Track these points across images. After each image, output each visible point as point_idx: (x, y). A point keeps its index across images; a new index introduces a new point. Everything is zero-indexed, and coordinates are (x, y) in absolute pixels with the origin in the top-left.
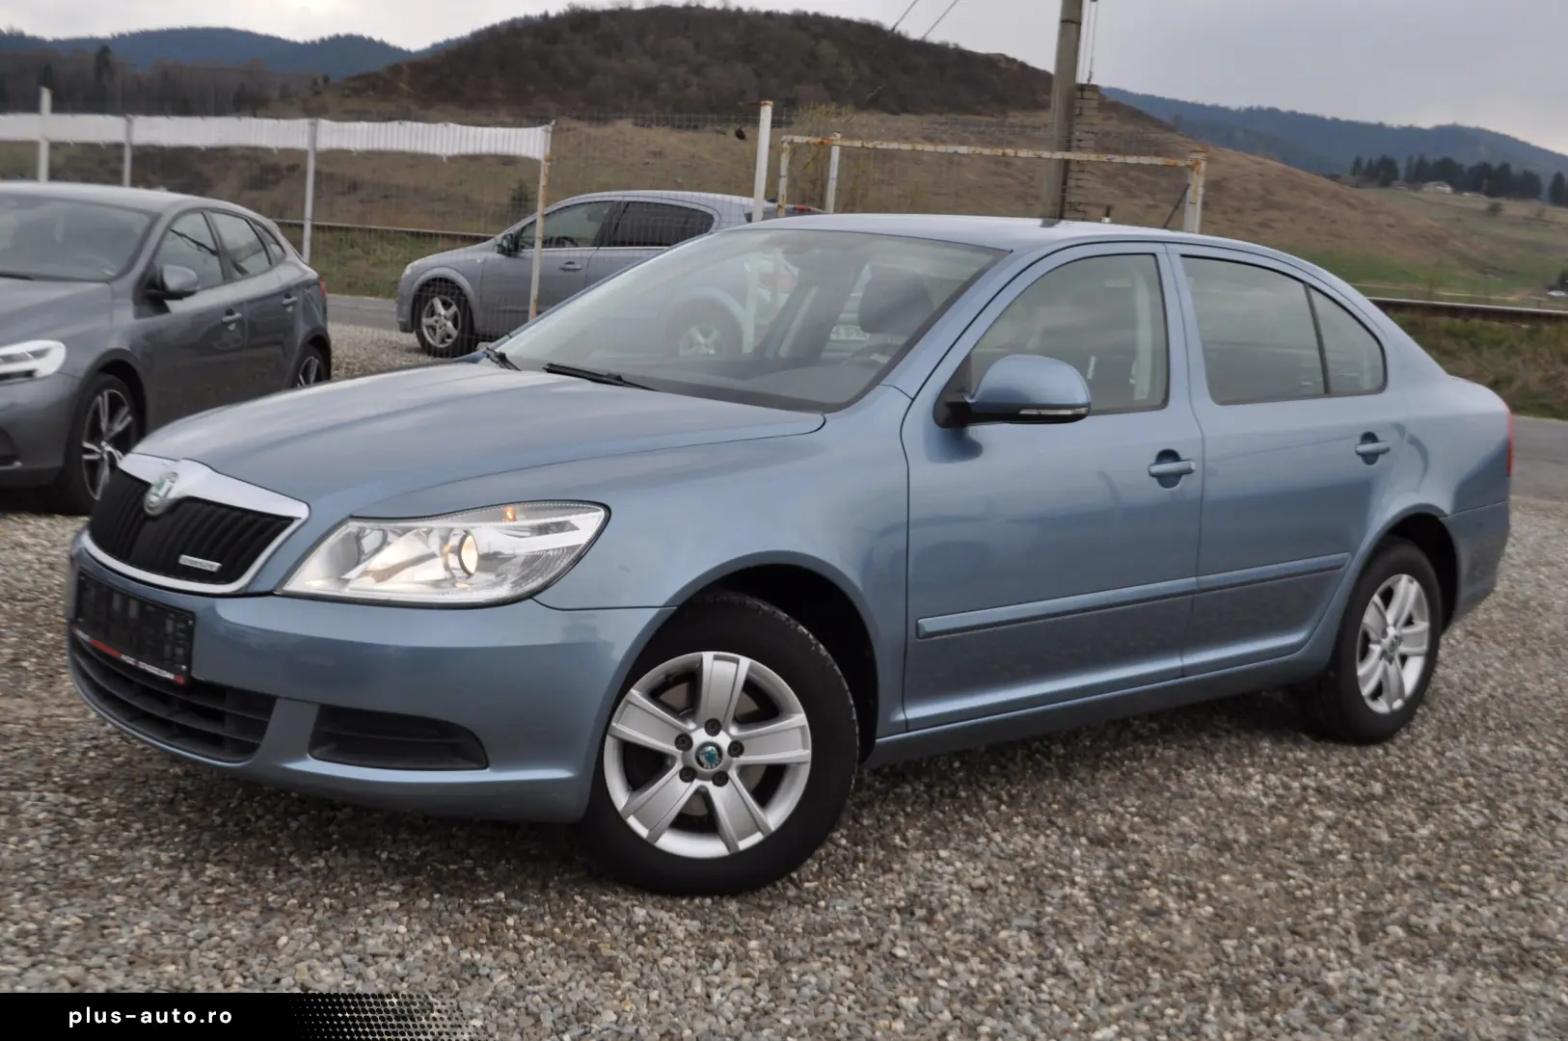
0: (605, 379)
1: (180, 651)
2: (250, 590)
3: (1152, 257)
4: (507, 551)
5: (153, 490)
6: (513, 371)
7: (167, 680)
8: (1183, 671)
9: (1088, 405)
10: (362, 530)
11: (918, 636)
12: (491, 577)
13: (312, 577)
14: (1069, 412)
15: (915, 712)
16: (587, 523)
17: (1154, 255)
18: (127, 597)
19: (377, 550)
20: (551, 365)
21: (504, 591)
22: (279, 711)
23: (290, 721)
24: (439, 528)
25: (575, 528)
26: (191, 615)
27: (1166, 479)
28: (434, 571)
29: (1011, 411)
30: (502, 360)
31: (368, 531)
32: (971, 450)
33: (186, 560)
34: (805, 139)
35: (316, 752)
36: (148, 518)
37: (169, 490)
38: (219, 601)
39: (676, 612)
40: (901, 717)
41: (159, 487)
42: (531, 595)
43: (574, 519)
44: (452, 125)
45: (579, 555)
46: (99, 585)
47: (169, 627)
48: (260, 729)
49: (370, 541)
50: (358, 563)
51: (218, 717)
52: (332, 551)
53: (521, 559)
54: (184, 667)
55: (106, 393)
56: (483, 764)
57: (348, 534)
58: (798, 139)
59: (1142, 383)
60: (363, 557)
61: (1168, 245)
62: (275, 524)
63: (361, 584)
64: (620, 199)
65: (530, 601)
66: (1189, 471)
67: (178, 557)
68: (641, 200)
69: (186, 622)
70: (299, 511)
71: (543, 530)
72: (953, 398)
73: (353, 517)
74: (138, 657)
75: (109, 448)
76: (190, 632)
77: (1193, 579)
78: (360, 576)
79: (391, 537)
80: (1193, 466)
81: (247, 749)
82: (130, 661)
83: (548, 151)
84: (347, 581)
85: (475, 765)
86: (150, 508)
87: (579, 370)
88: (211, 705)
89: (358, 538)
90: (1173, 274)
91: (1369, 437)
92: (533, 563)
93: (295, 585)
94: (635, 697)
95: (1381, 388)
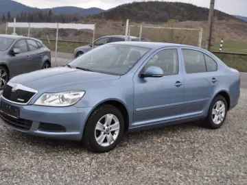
0: (85, 70)
1: (17, 114)
2: (29, 104)
4: (69, 98)
5: (13, 88)
6: (71, 69)
7: (15, 118)
8: (181, 117)
10: (46, 95)
11: (135, 112)
12: (67, 102)
13: (39, 102)
14: (160, 75)
15: (135, 124)
16: (82, 94)
17: (176, 49)
18: (9, 105)
19: (49, 98)
20: (77, 67)
21: (69, 104)
22: (33, 123)
23: (35, 125)
24: (59, 95)
25: (80, 94)
27: (177, 86)
28: (58, 101)
29: (151, 75)
30: (69, 66)
32: (145, 81)
34: (133, 26)
36: (12, 93)
37: (15, 88)
38: (24, 106)
40: (133, 125)
42: (73, 105)
45: (81, 99)
47: (16, 110)
48: (30, 126)
49: (47, 97)
50: (46, 100)
51: (24, 124)
52: (42, 98)
53: (71, 99)
54: (18, 116)
55: (1, 70)
56: (65, 132)
57: (44, 95)
59: (175, 71)
61: (179, 47)
62: (33, 94)
63: (46, 103)
67: (17, 99)
69: (19, 109)
70: (37, 92)
72: (142, 73)
73: (45, 93)
75: (2, 79)
76: (19, 111)
77: (182, 102)
79: (51, 96)
80: (182, 84)
81: (28, 129)
82: (10, 115)
84: (44, 103)
87: (81, 68)
90: (180, 52)
91: (214, 79)
92: (73, 100)
93: (36, 103)
94: (99, 122)
95: (216, 70)
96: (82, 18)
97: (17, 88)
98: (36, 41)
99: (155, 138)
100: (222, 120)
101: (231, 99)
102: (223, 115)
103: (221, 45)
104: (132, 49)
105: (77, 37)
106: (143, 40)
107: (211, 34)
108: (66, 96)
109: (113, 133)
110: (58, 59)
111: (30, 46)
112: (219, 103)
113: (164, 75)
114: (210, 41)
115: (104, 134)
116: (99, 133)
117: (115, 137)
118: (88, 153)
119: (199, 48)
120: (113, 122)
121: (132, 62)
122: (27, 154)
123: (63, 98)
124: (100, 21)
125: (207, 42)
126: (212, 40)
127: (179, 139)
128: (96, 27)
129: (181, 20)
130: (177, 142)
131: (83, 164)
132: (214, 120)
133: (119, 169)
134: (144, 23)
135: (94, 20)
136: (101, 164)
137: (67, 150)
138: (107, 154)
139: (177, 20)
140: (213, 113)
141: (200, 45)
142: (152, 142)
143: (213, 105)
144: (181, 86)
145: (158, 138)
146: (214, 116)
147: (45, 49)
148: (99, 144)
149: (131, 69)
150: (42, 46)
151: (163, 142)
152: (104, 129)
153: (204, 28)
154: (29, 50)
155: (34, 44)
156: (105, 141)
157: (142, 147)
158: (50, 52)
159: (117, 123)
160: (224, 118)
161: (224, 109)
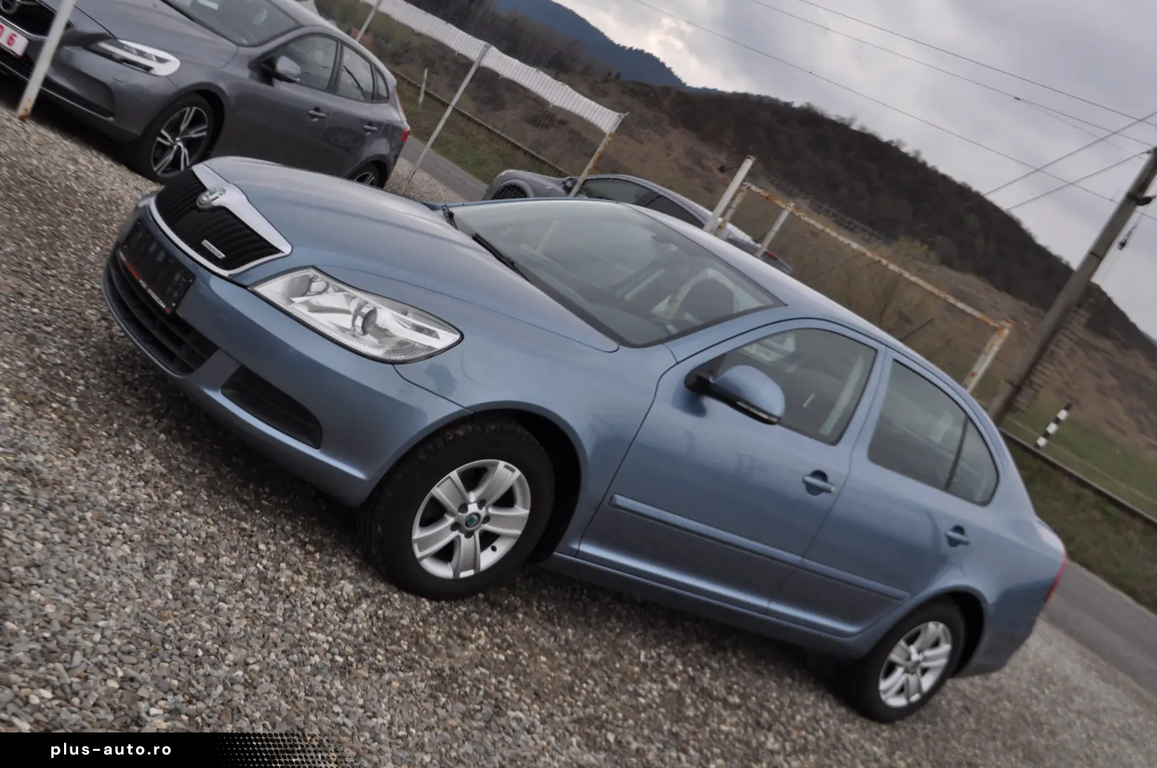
0: (503, 259)
1: (176, 294)
2: (235, 279)
3: (873, 351)
4: (392, 330)
5: (207, 193)
6: (452, 228)
7: (160, 307)
8: (767, 611)
9: (779, 418)
10: (315, 277)
11: (609, 503)
12: (376, 341)
13: (273, 289)
14: (765, 416)
15: (586, 548)
16: (447, 338)
17: (876, 351)
18: (161, 247)
19: (319, 293)
20: (477, 235)
21: (378, 353)
22: (216, 357)
23: (220, 365)
24: (361, 299)
25: (437, 337)
26: (193, 276)
27: (812, 489)
28: (346, 321)
29: (733, 399)
30: (450, 217)
31: (319, 280)
32: (699, 411)
33: (206, 243)
34: (758, 190)
35: (225, 391)
36: (196, 208)
37: (216, 198)
38: (214, 276)
39: (472, 415)
40: (576, 546)
41: (212, 194)
42: (393, 363)
43: (440, 332)
44: (567, 86)
45: (432, 354)
46: (148, 232)
47: (177, 277)
48: (200, 362)
49: (315, 286)
50: (304, 295)
51: (178, 342)
52: (292, 281)
53: (398, 340)
54: (174, 305)
55: (194, 108)
56: (317, 447)
57: (307, 276)
58: (754, 188)
59: (828, 427)
60: (308, 293)
61: (889, 349)
62: (268, 249)
63: (298, 308)
64: (656, 190)
65: (391, 366)
66: (829, 491)
67: (203, 240)
68: (670, 198)
69: (189, 279)
70: (286, 249)
71: (419, 329)
72: (703, 375)
73: (314, 267)
74: (150, 285)
75: (180, 144)
76: (188, 286)
77: (799, 558)
78: (301, 303)
79: (330, 290)
80: (833, 489)
81: (186, 369)
82: (144, 285)
83: (614, 130)
84: (292, 302)
85: (310, 443)
86: (201, 204)
87: (492, 247)
88: (177, 333)
89: (311, 281)
90: (883, 369)
91: (959, 529)
92: (404, 345)
93: (261, 289)
94: (454, 474)
95: (985, 503)
96: (586, 72)
97: (220, 201)
98: (375, 70)
99: (631, 641)
100: (915, 698)
101: (986, 641)
102: (927, 682)
103: (1052, 428)
104: (711, 273)
105: (533, 133)
106: (769, 258)
107: (1032, 368)
108: (387, 317)
109: (488, 539)
110: (422, 177)
111: (345, 77)
112: (934, 628)
113: (780, 421)
114: (1018, 389)
115: (455, 527)
116: (436, 513)
117: (488, 559)
118: (359, 567)
119: (964, 394)
120: (507, 500)
121: (688, 317)
122: (137, 459)
123: (369, 318)
124: (650, 114)
125: (1005, 390)
126: (1027, 391)
127: (719, 688)
128: (623, 127)
129: (946, 262)
130: (705, 693)
131: (322, 595)
132: (883, 685)
133: (443, 681)
134: (804, 204)
135: (627, 100)
136: (386, 630)
137: (290, 518)
138: (427, 606)
139: (933, 255)
140: (894, 656)
141: (973, 382)
142: (614, 645)
143: (907, 628)
144: (823, 496)
145: (643, 645)
146: (891, 668)
147: (395, 115)
148: (418, 554)
149: (671, 338)
150: (386, 99)
151: (655, 670)
152: (464, 507)
153: (1019, 332)
154: (333, 86)
155: (364, 76)
156: (445, 555)
157: (567, 647)
158: (405, 135)
159: (521, 511)
160: (927, 697)
161: (942, 662)
